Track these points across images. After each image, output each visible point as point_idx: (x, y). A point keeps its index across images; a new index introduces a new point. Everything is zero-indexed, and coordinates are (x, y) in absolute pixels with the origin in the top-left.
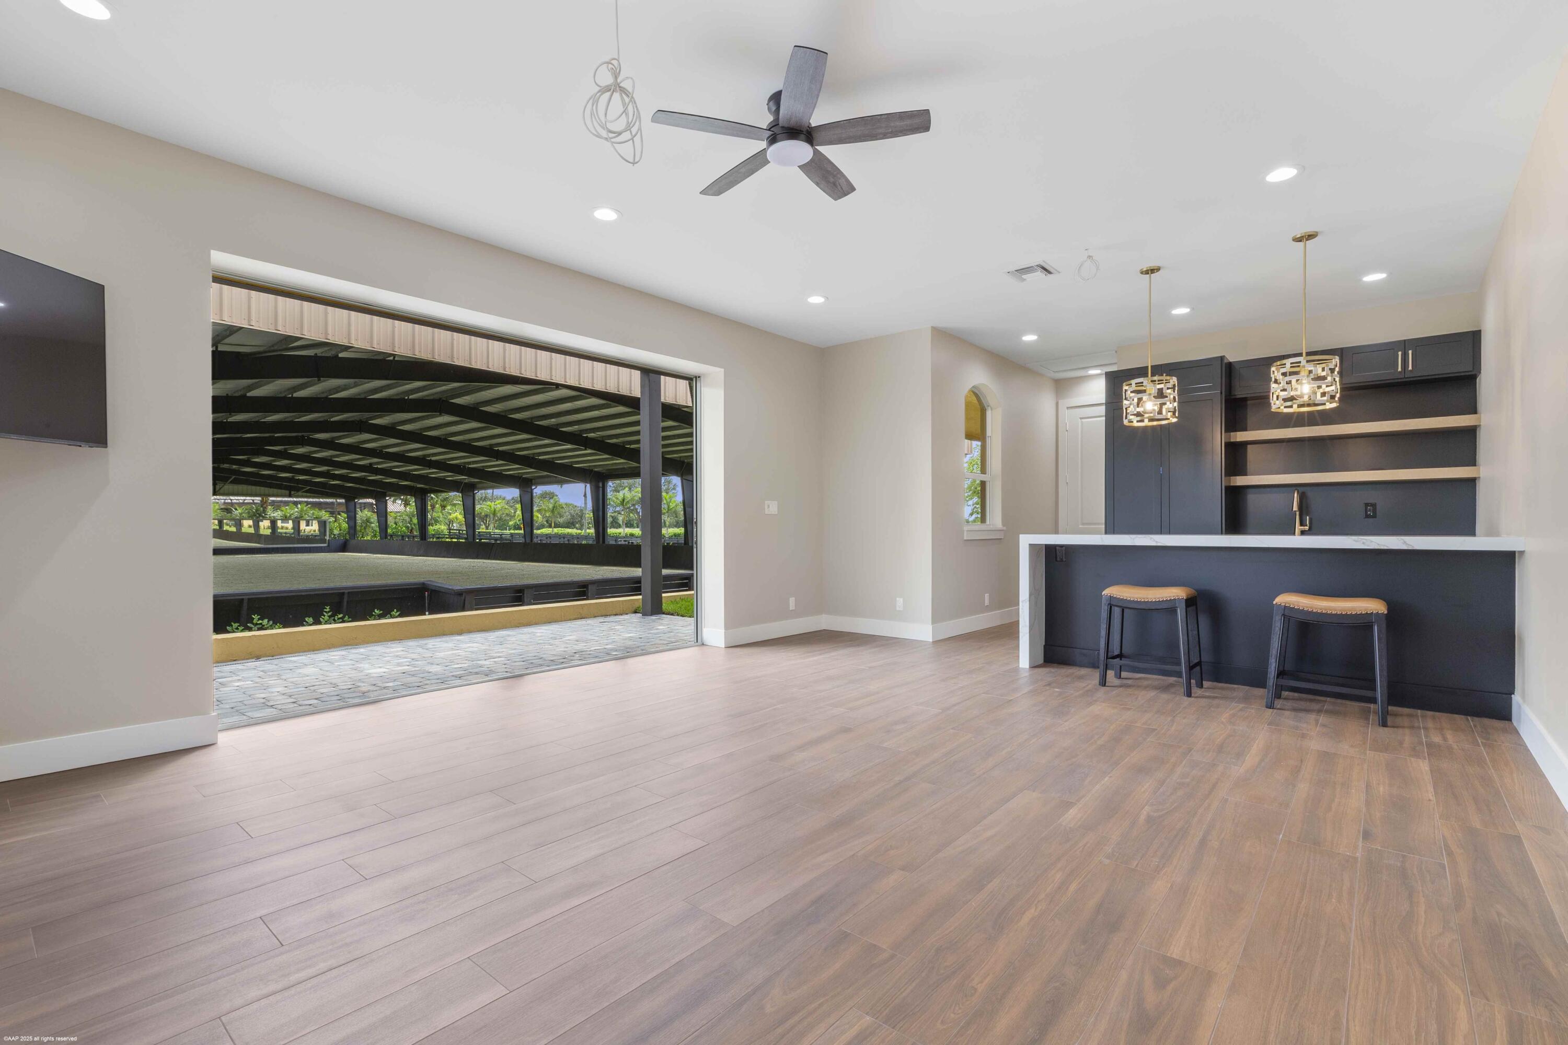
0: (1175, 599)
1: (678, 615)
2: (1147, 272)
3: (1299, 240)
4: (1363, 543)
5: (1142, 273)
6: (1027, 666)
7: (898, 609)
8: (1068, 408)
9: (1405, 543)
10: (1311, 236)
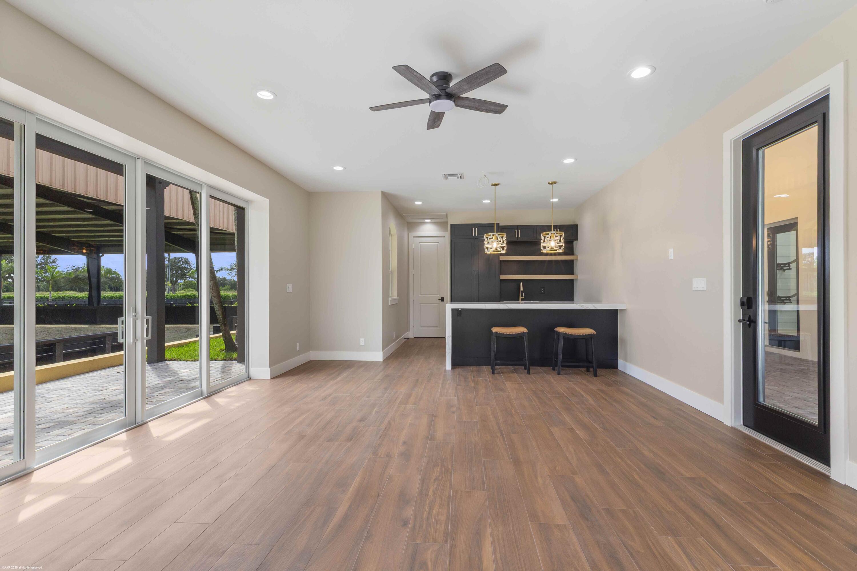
0: (523, 333)
1: (181, 360)
2: (494, 185)
3: (549, 184)
4: (582, 307)
5: (492, 185)
6: (450, 369)
7: (361, 344)
8: (414, 237)
9: (594, 306)
10: (554, 183)
